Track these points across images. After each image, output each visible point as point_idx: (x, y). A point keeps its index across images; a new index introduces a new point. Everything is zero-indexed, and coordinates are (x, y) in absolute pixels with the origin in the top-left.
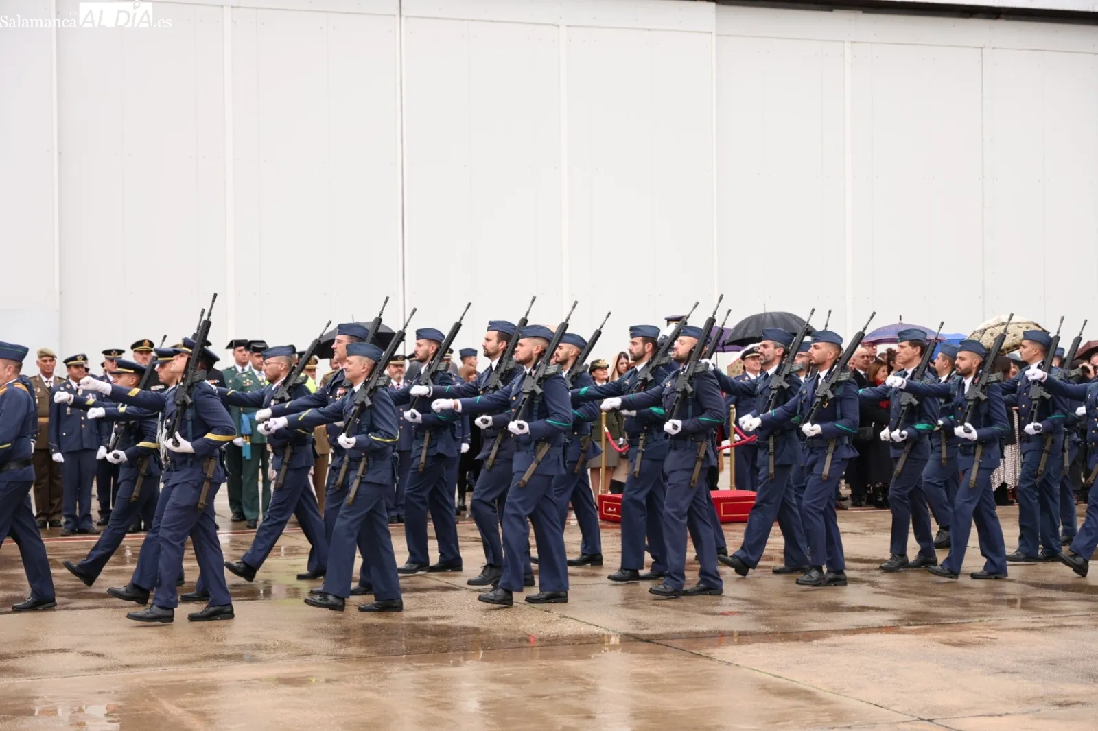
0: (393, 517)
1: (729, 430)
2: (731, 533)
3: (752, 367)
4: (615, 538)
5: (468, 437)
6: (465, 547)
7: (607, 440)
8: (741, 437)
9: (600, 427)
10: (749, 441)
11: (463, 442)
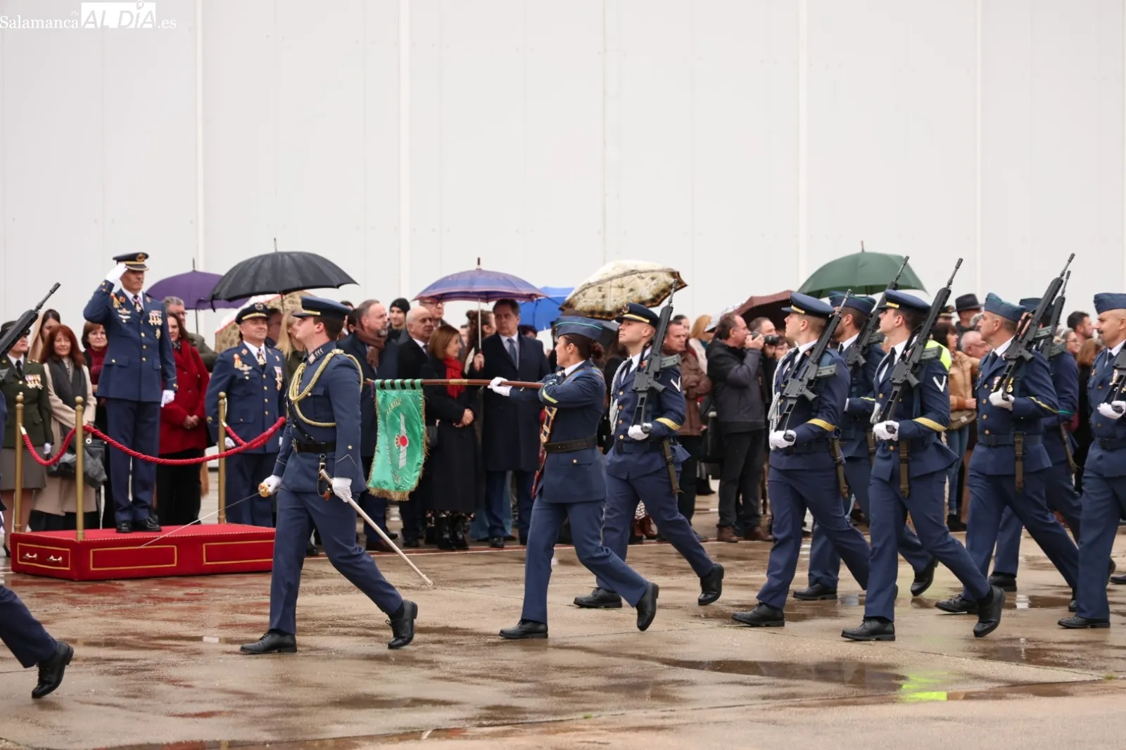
1: (217, 431)
2: (218, 590)
3: (253, 334)
7: (25, 446)
8: (235, 442)
9: (12, 427)
10: (247, 448)
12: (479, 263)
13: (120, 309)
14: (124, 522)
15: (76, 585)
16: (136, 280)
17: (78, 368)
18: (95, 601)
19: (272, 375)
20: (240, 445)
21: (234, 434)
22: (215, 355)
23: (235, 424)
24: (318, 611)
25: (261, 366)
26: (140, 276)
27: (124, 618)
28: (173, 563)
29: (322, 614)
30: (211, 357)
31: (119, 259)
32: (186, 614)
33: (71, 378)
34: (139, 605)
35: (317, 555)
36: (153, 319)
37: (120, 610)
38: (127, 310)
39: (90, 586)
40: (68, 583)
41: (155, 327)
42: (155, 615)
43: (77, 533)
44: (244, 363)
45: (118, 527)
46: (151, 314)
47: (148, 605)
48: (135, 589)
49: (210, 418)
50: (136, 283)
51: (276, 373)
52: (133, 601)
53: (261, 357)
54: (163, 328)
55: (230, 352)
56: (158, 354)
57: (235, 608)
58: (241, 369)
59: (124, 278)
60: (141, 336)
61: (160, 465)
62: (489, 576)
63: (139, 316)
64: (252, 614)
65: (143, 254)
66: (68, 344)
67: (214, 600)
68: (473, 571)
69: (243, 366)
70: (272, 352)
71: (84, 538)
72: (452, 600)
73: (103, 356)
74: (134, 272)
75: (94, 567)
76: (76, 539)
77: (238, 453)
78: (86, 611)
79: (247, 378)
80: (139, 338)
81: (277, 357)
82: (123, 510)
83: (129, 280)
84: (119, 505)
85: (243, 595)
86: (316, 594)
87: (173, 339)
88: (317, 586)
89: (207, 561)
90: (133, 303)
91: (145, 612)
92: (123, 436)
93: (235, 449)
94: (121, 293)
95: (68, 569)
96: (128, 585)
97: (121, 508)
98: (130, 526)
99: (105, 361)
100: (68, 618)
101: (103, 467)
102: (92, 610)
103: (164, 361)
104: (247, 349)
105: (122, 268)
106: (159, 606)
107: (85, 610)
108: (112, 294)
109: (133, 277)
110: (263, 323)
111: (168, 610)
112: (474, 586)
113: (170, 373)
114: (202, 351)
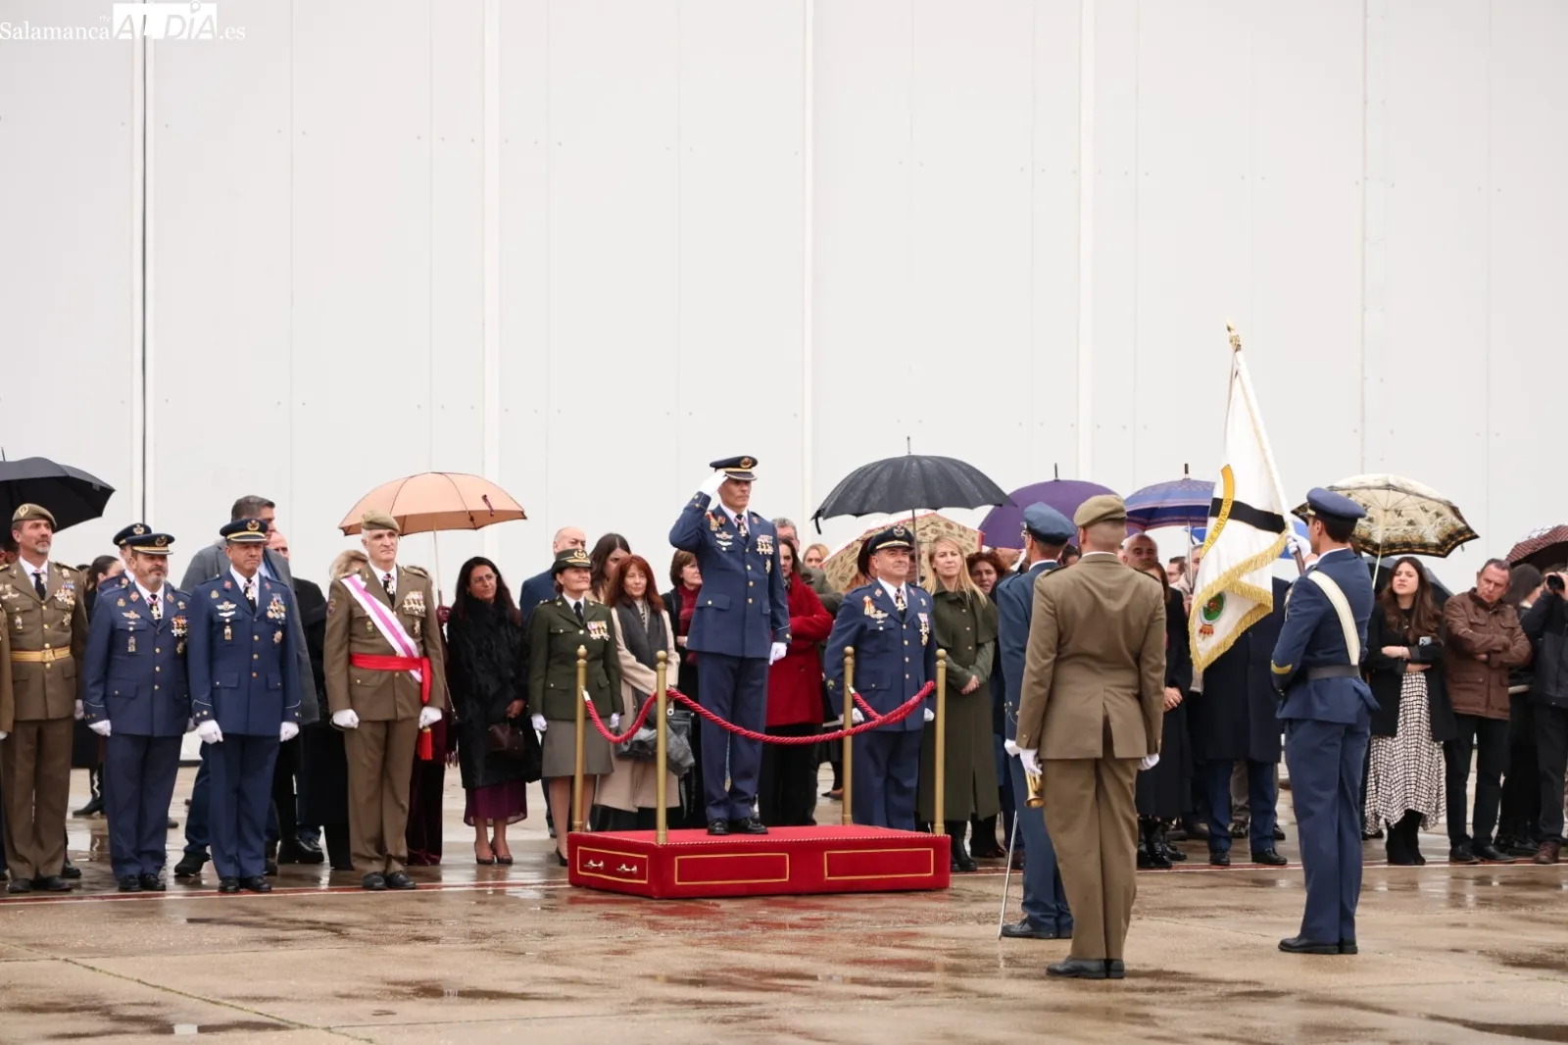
0: (132, 877)
1: (841, 698)
2: (845, 915)
3: (890, 569)
4: (605, 922)
5: (296, 709)
6: (283, 940)
7: (588, 718)
8: (865, 714)
9: (572, 692)
10: (883, 723)
11: (283, 720)
12: (1186, 472)
13: (720, 532)
14: (719, 820)
15: (656, 905)
16: (739, 494)
17: (655, 613)
18: (685, 925)
19: (916, 625)
20: (873, 719)
21: (865, 704)
22: (839, 597)
23: (867, 691)
24: (984, 945)
25: (900, 611)
26: (745, 488)
27: (724, 949)
28: (785, 877)
29: (988, 949)
30: (831, 599)
31: (717, 466)
32: (806, 945)
33: (646, 626)
34: (742, 932)
35: (974, 871)
36: (762, 547)
37: (718, 938)
38: (729, 534)
39: (675, 906)
40: (647, 901)
41: (765, 556)
42: (766, 946)
43: (657, 835)
44: (877, 608)
45: (710, 827)
46: (759, 540)
47: (755, 932)
48: (735, 911)
49: (831, 683)
50: (740, 497)
51: (920, 622)
52: (735, 926)
53: (900, 601)
54: (774, 558)
55: (859, 592)
56: (767, 593)
57: (871, 939)
58: (873, 616)
59: (724, 490)
60: (746, 569)
61: (766, 744)
62: (1213, 903)
63: (744, 542)
64: (895, 946)
65: (750, 458)
66: (644, 581)
67: (842, 928)
68: (1194, 897)
69: (875, 613)
70: (916, 591)
71: (667, 840)
72: (1166, 934)
73: (696, 596)
74: (737, 482)
75: (679, 881)
76: (656, 841)
77: (866, 731)
78: (676, 938)
79: (881, 628)
80: (743, 572)
81: (923, 600)
82: (718, 804)
83: (731, 493)
84: (712, 797)
85: (880, 922)
86: (979, 922)
87: (785, 575)
88: (978, 911)
89: (829, 876)
90: (736, 525)
91: (754, 941)
92: (719, 706)
93: (864, 726)
94: (719, 512)
95: (645, 882)
96: (725, 905)
97: (714, 802)
98: (726, 826)
99: (699, 602)
100: (650, 947)
101: (689, 748)
102: (681, 937)
103: (774, 604)
104: (882, 588)
105: (721, 476)
106: (769, 934)
107: (672, 937)
108: (708, 513)
109: (735, 489)
110: (904, 554)
111: (783, 940)
112: (1194, 917)
113: (781, 618)
114: (821, 591)
